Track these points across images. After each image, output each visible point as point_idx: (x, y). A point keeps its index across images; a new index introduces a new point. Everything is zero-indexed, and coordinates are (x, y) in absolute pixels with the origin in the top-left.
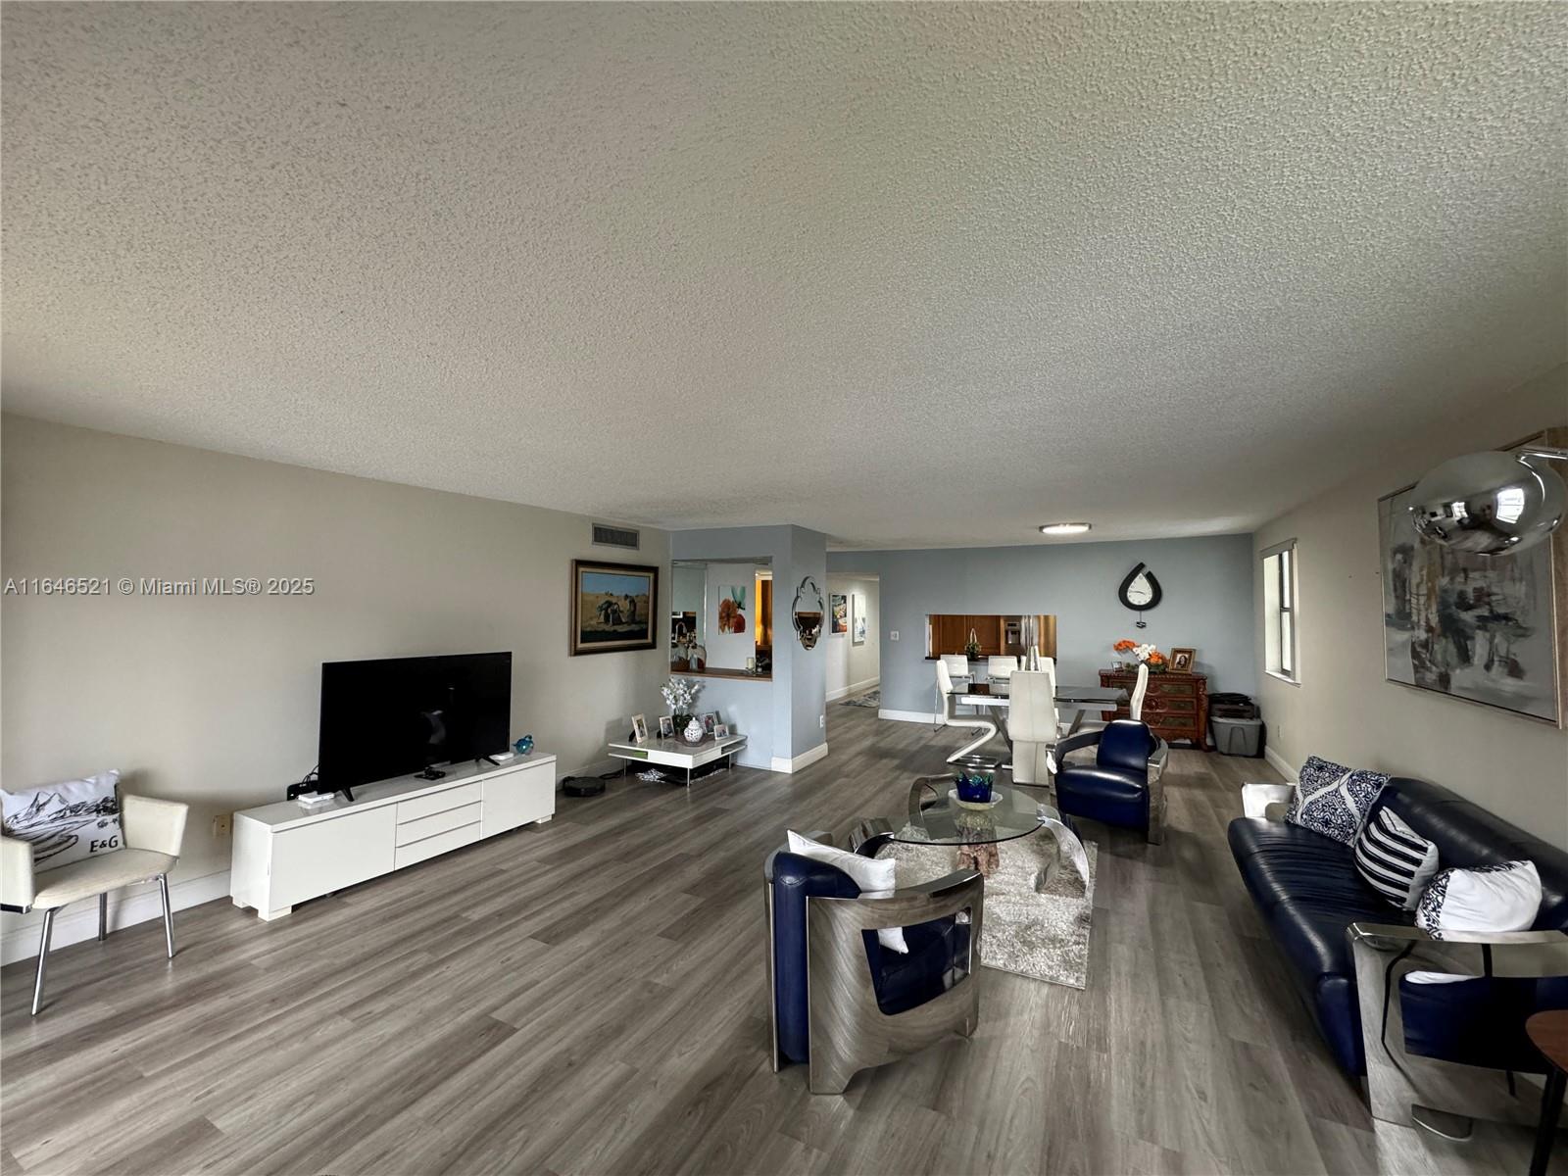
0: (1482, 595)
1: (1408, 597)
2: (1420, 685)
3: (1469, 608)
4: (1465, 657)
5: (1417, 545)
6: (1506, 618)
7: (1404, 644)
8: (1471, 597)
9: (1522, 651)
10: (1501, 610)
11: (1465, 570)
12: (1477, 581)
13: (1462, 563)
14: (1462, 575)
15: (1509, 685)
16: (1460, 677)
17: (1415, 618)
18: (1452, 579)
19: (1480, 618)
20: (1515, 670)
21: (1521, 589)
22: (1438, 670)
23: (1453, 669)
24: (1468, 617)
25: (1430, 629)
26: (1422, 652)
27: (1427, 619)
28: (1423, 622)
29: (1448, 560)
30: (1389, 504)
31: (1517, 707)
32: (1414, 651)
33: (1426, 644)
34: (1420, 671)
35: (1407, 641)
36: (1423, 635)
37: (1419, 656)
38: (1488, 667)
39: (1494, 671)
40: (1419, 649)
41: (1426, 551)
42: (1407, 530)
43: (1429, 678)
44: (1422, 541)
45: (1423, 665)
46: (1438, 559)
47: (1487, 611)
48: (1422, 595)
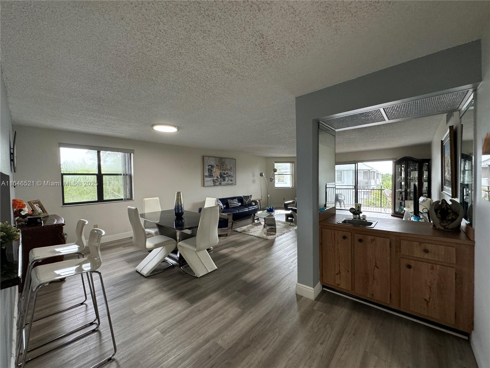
0: (227, 173)
1: (212, 173)
2: (214, 185)
3: (225, 174)
4: (224, 180)
5: (215, 166)
8: (226, 173)
9: (232, 179)
10: (230, 175)
11: (225, 170)
12: (227, 171)
13: (224, 169)
15: (231, 182)
16: (223, 183)
17: (214, 176)
18: (223, 171)
19: (227, 176)
20: (232, 181)
21: (232, 173)
23: (222, 182)
24: (225, 176)
25: (217, 177)
26: (216, 181)
27: (217, 176)
28: (216, 176)
29: (222, 169)
30: (207, 158)
31: (231, 184)
32: (213, 181)
33: (216, 180)
34: (215, 183)
35: (212, 179)
36: (216, 178)
37: (215, 181)
38: (228, 181)
39: (229, 181)
40: (215, 180)
41: (217, 166)
42: (213, 163)
43: (217, 184)
44: (217, 165)
45: (216, 182)
46: (220, 169)
47: (228, 175)
48: (217, 172)
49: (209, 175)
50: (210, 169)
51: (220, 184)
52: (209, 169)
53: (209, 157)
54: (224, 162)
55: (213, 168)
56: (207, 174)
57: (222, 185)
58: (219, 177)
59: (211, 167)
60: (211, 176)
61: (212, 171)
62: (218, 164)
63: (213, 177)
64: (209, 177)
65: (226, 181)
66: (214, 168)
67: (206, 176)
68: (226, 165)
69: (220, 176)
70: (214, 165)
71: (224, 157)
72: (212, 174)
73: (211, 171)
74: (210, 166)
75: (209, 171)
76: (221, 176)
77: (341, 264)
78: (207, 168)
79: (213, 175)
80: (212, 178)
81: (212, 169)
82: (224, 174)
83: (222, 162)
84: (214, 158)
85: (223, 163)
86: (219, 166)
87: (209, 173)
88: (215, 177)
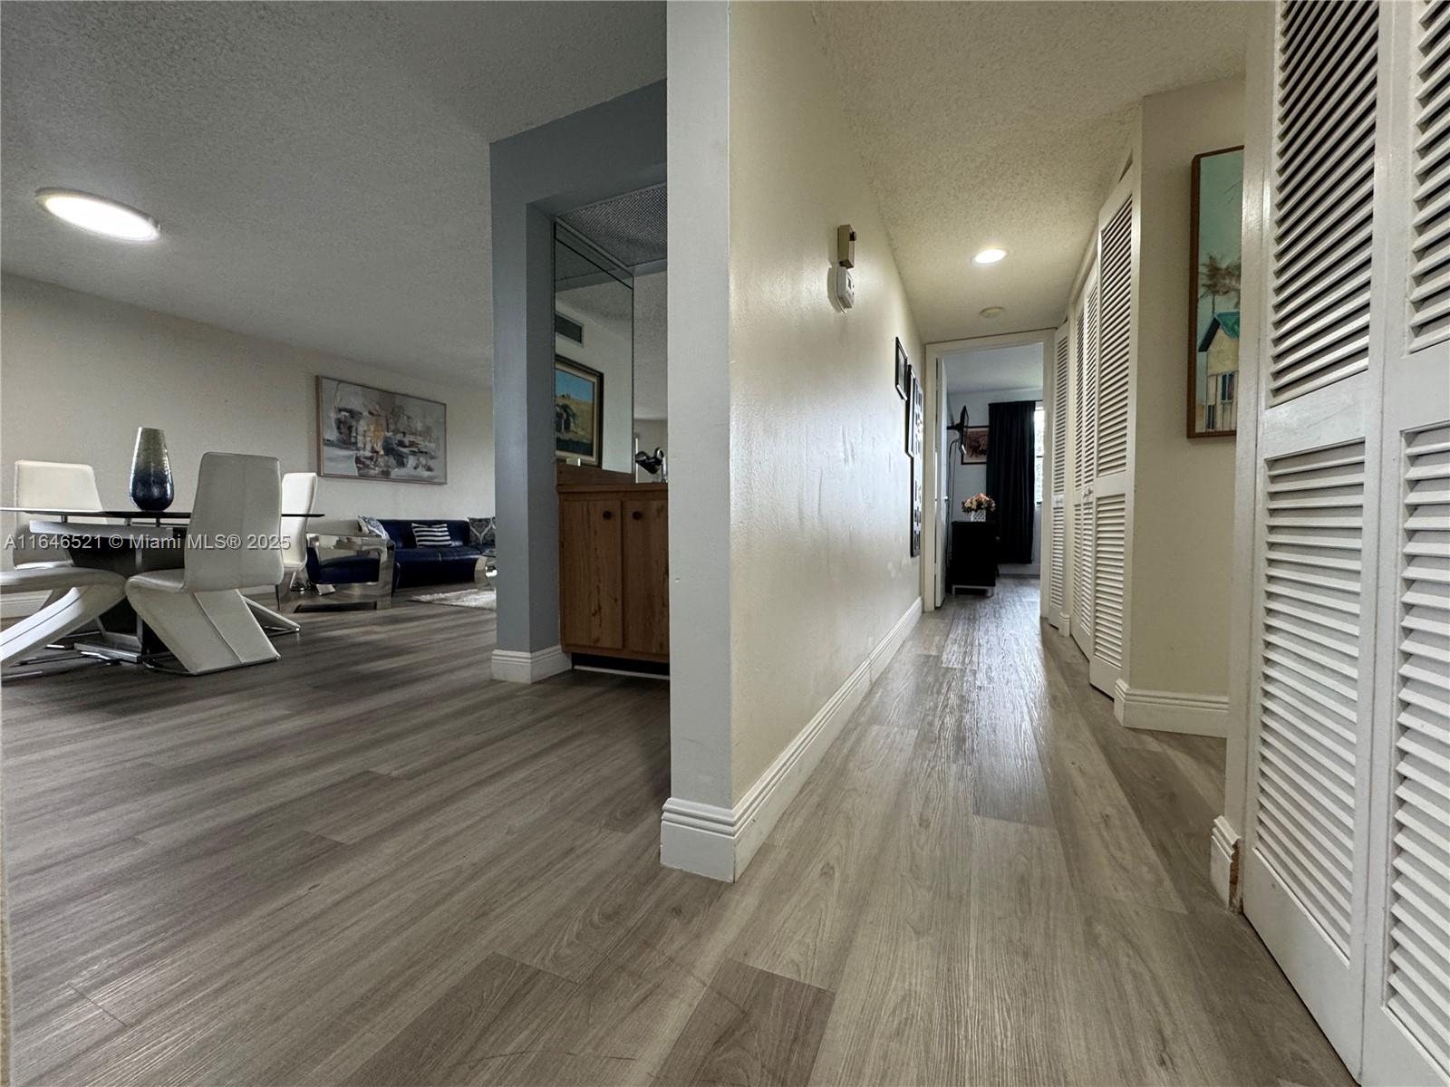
0: (412, 444)
1: (354, 434)
2: (363, 476)
3: (406, 447)
4: (401, 464)
5: (365, 414)
6: (426, 453)
7: (349, 457)
8: (407, 444)
9: (431, 463)
10: (424, 450)
11: (404, 433)
12: (412, 438)
13: (402, 430)
14: (402, 435)
15: (427, 474)
16: (396, 472)
17: (360, 445)
18: (395, 435)
19: (412, 451)
20: (429, 469)
21: (433, 445)
22: (381, 469)
23: (393, 469)
24: (405, 450)
25: (373, 451)
26: (368, 462)
27: (372, 447)
28: (369, 447)
29: (392, 427)
30: (334, 384)
31: (429, 482)
32: (358, 460)
33: (371, 458)
34: (364, 470)
35: (352, 456)
36: (368, 454)
37: (363, 463)
38: (415, 468)
39: (419, 470)
40: (363, 460)
41: (374, 418)
42: (356, 403)
43: (372, 472)
44: (371, 413)
45: (367, 467)
46: (385, 424)
47: (416, 450)
48: (369, 436)
49: (338, 440)
50: (344, 423)
51: (385, 475)
52: (339, 423)
53: (341, 381)
54: (401, 408)
55: (358, 421)
56: (331, 434)
57: (395, 480)
58: (382, 452)
59: (347, 414)
60: (347, 442)
61: (354, 429)
62: (375, 409)
63: (358, 449)
64: (341, 448)
65: (409, 466)
66: (362, 422)
67: (329, 443)
68: (409, 418)
69: (383, 449)
70: (361, 411)
71: (403, 391)
72: (353, 440)
73: (350, 428)
74: (343, 413)
75: (339, 428)
76: (389, 450)
77: (601, 585)
78: (333, 416)
79: (356, 443)
80: (351, 453)
81: (354, 423)
82: (401, 444)
83: (390, 405)
84: (360, 388)
85: (396, 410)
86: (379, 415)
87: (341, 433)
88: (364, 449)
